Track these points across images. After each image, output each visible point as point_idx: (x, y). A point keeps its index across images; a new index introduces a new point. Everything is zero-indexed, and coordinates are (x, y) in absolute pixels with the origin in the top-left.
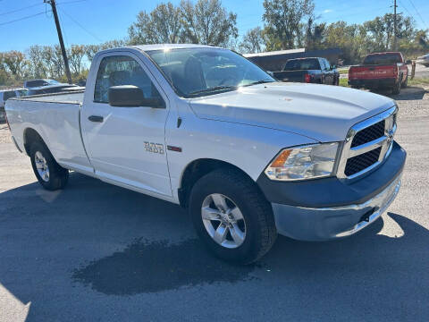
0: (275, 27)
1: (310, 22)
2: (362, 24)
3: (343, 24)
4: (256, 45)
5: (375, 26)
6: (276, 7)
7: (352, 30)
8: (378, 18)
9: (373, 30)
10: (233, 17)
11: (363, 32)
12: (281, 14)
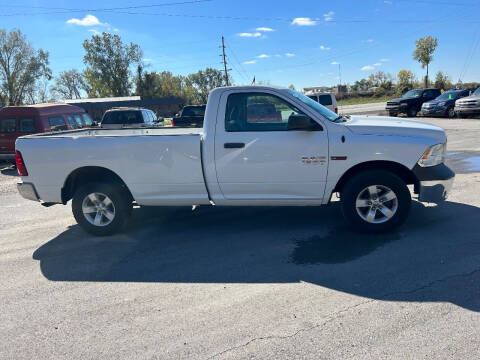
0: (100, 71)
1: (140, 69)
2: (186, 76)
3: (169, 75)
4: (73, 89)
5: (199, 79)
6: (99, 50)
7: (178, 81)
8: (200, 72)
9: (197, 82)
10: (43, 55)
11: (189, 84)
12: (106, 57)
